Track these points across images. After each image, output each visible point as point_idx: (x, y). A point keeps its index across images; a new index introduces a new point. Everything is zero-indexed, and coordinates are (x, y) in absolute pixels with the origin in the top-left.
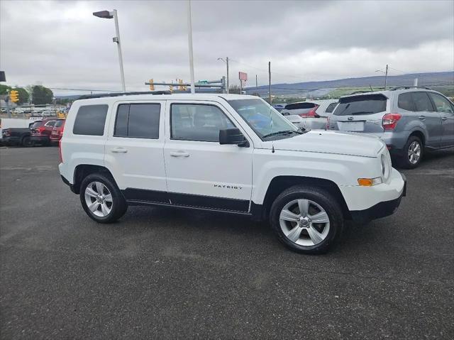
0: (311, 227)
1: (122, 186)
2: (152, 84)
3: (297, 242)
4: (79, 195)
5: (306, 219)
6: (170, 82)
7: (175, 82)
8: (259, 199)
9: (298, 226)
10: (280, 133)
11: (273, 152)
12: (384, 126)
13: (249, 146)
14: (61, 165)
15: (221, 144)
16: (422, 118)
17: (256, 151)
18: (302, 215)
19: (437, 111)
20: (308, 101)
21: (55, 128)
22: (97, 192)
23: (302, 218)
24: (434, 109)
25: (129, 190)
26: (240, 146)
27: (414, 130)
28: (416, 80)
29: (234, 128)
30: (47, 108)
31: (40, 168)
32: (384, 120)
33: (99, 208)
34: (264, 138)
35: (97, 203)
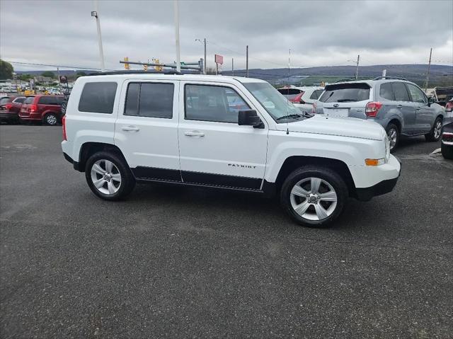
0: (318, 203)
1: (132, 164)
2: (127, 63)
3: (303, 216)
4: (84, 173)
5: (316, 196)
6: (146, 62)
7: (151, 62)
8: (272, 177)
9: (306, 202)
10: (291, 116)
11: (288, 133)
12: (367, 114)
13: (264, 128)
14: (64, 142)
15: (240, 125)
16: (400, 107)
17: (271, 133)
18: (312, 192)
19: (412, 101)
20: (293, 87)
21: (25, 106)
22: (105, 169)
23: (311, 195)
24: (410, 99)
25: (139, 168)
26: (254, 127)
27: (392, 118)
28: (385, 72)
29: (250, 110)
30: (7, 84)
31: (20, 147)
32: (367, 108)
33: (105, 186)
34: (278, 120)
35: (103, 181)
